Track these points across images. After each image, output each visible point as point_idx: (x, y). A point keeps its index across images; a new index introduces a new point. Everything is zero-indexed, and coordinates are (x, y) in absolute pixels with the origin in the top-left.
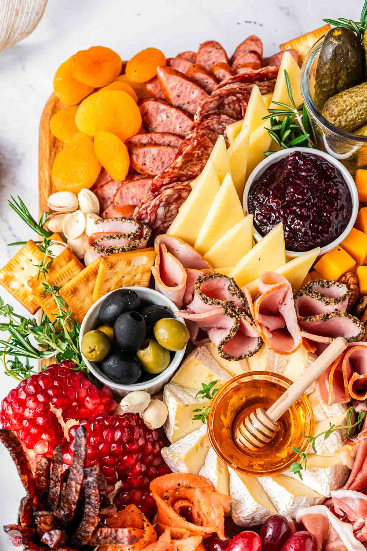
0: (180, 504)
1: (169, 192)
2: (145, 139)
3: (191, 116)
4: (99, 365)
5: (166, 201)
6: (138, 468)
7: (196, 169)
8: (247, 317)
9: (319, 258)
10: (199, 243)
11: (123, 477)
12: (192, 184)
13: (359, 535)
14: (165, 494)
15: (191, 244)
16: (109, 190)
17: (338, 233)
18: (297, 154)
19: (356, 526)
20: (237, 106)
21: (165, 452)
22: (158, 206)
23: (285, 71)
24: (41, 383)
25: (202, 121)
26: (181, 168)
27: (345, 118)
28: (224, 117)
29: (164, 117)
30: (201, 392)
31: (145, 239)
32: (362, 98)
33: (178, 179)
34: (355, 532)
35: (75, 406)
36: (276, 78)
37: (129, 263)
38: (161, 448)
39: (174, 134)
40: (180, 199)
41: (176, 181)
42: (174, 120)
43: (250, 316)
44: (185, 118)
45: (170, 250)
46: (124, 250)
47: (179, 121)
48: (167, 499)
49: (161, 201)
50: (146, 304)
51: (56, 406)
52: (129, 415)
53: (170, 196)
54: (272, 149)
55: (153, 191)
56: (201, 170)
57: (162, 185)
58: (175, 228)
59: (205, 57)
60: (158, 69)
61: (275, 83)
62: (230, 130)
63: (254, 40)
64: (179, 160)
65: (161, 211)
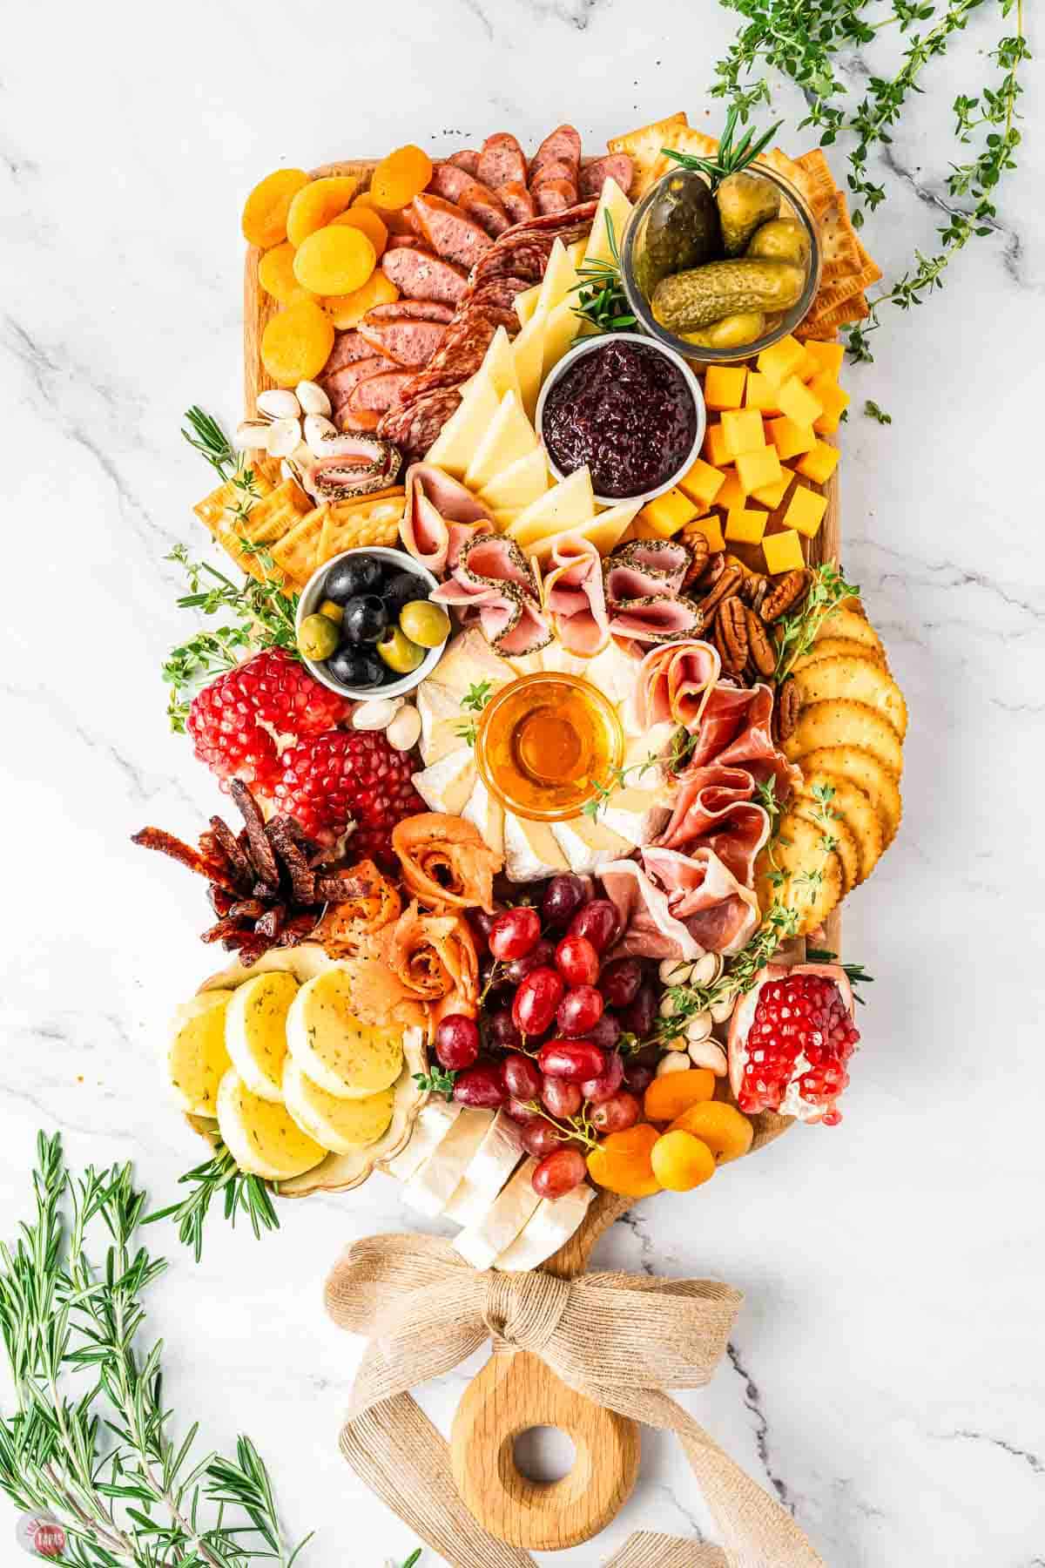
0: (433, 862)
1: (428, 402)
3: (464, 271)
4: (326, 663)
5: (423, 415)
6: (378, 806)
7: (469, 366)
8: (533, 601)
9: (646, 504)
10: (471, 476)
11: (357, 816)
12: (464, 389)
13: (676, 911)
14: (413, 850)
15: (459, 476)
16: (345, 381)
17: (672, 471)
18: (618, 344)
19: (673, 898)
20: (533, 260)
21: (417, 780)
22: (412, 421)
23: (606, 210)
24: (242, 687)
25: (480, 286)
26: (444, 369)
27: (684, 314)
28: (513, 281)
29: (425, 274)
30: (468, 699)
31: (391, 475)
32: (708, 293)
33: (442, 383)
34: (671, 907)
35: (292, 718)
36: (593, 216)
37: (367, 516)
38: (412, 773)
39: (439, 302)
40: (443, 412)
41: (438, 386)
42: (439, 279)
43: (537, 599)
44: (456, 276)
45: (430, 492)
46: (360, 493)
47: (447, 279)
48: (415, 855)
49: (415, 416)
50: (392, 571)
51: (265, 718)
52: (368, 734)
53: (429, 408)
54: (582, 335)
55: (404, 399)
56: (477, 367)
57: (417, 393)
58: (437, 456)
59: (492, 165)
60: (416, 198)
61: (592, 223)
62: (521, 303)
63: (569, 132)
64: (441, 359)
65: (416, 428)
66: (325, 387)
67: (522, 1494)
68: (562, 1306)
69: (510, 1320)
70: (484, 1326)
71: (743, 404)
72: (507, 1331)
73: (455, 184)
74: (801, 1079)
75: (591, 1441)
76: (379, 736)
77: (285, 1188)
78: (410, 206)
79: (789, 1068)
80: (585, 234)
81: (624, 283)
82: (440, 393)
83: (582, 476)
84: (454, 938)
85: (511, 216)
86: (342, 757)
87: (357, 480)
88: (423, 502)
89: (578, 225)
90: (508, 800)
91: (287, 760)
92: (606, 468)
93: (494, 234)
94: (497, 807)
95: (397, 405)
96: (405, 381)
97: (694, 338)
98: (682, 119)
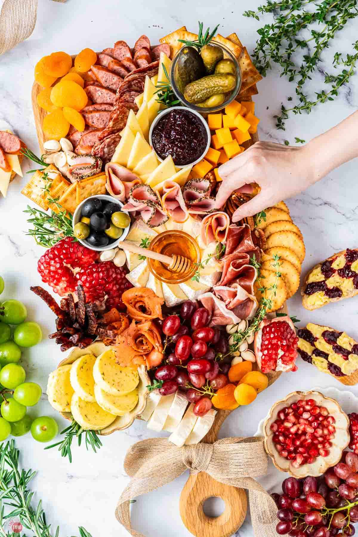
0: (138, 305)
1: (108, 140)
2: (91, 108)
3: (114, 92)
4: (87, 239)
5: (108, 145)
6: (114, 288)
7: (122, 125)
8: (159, 206)
10: (129, 165)
11: (108, 293)
12: (121, 134)
13: (228, 307)
14: (130, 302)
15: (125, 166)
16: (77, 136)
17: (202, 152)
18: (175, 111)
19: (227, 303)
20: (139, 84)
21: (128, 276)
22: (104, 148)
23: (162, 64)
25: (121, 96)
26: (113, 127)
27: (196, 97)
28: (133, 93)
29: (100, 94)
30: (141, 245)
31: (99, 168)
33: (112, 132)
34: (226, 306)
35: (77, 261)
36: (158, 66)
37: (92, 184)
38: (125, 274)
39: (107, 104)
40: (115, 143)
41: (111, 134)
42: (106, 95)
43: (160, 205)
44: (112, 93)
45: (115, 172)
46: (88, 176)
47: (109, 95)
48: (131, 303)
49: (105, 145)
50: (105, 203)
51: (67, 263)
52: (107, 263)
53: (110, 142)
54: (161, 109)
55: (100, 140)
56: (125, 125)
57: (104, 137)
58: (115, 158)
59: (118, 52)
60: (92, 67)
61: (158, 69)
62: (137, 100)
63: (144, 38)
64: (111, 124)
65: (106, 150)
66: (69, 140)
67: (208, 523)
68: (211, 453)
69: (193, 462)
70: (184, 465)
71: (223, 127)
72: (193, 466)
73: (106, 61)
74: (281, 358)
75: (230, 498)
76: (111, 263)
77: (103, 432)
78: (90, 70)
79: (277, 354)
80: (156, 73)
81: (173, 89)
82: (113, 136)
83: (169, 159)
84: (150, 330)
85: (128, 70)
86: (98, 273)
87: (87, 172)
88: (113, 176)
89: (153, 70)
90: (162, 278)
91: (78, 277)
92: (178, 155)
93: (123, 77)
94: (158, 281)
95: (98, 142)
96: (99, 134)
97: (201, 105)
98: (185, 29)
